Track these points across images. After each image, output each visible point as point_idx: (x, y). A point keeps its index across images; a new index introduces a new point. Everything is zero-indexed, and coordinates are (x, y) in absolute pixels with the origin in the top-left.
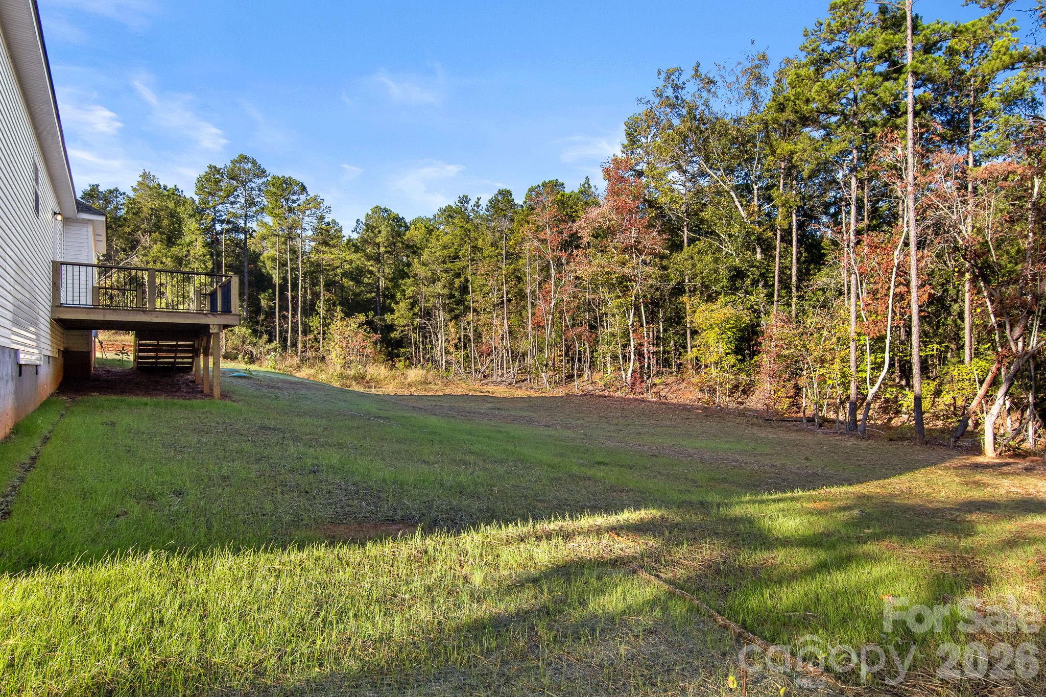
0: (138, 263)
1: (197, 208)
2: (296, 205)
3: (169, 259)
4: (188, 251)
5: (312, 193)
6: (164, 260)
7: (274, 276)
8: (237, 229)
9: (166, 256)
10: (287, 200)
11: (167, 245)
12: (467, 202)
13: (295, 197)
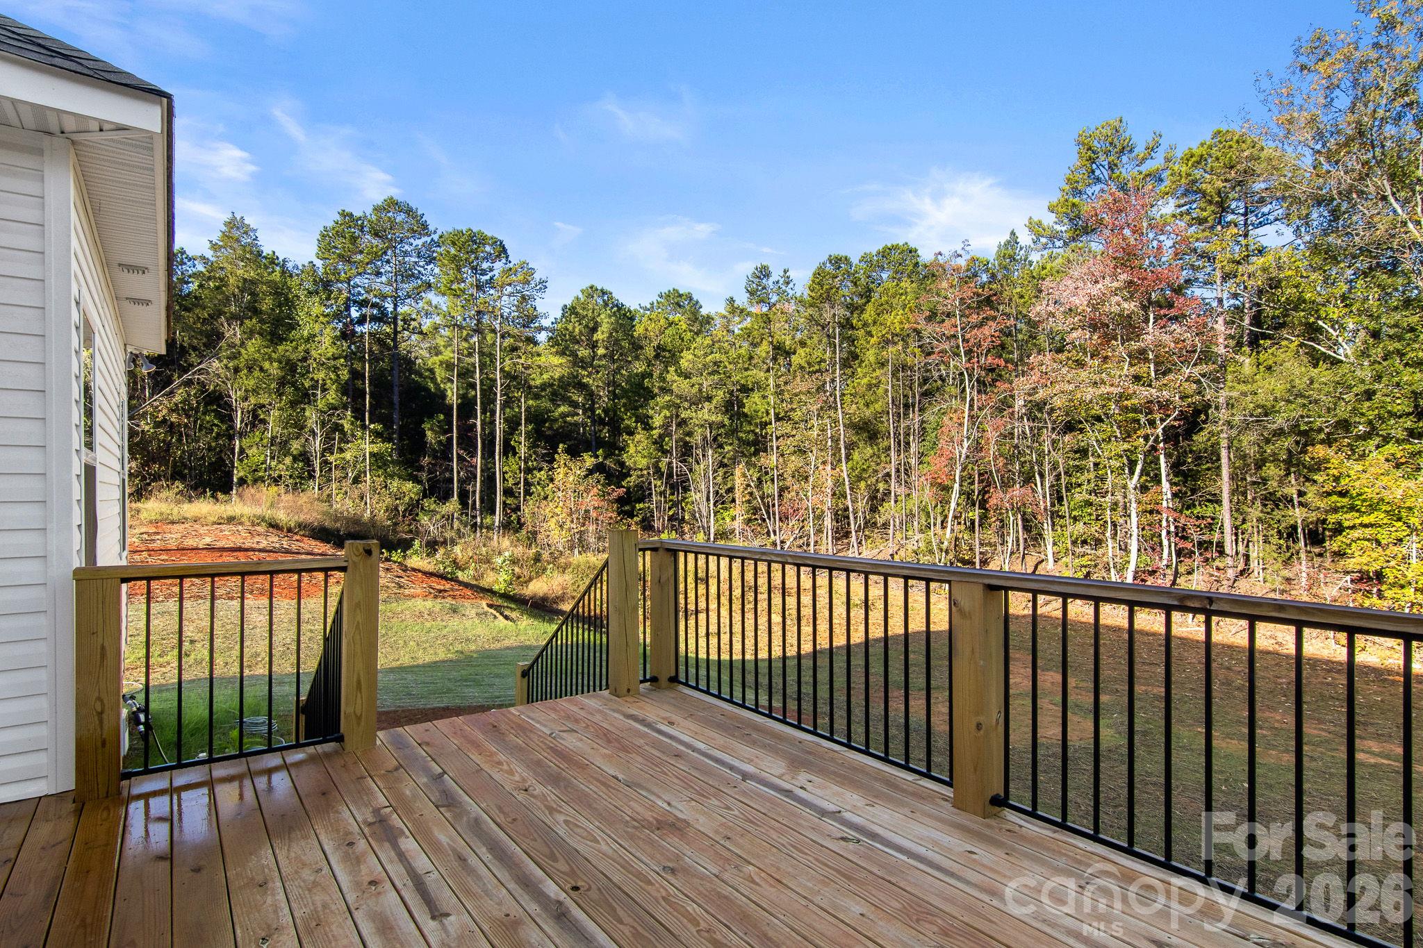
0: (221, 371)
1: (321, 280)
2: (487, 277)
3: (275, 364)
4: (307, 351)
5: (515, 259)
6: (266, 365)
7: (449, 393)
8: (381, 318)
9: (270, 359)
10: (474, 269)
11: (271, 341)
12: (768, 275)
13: (485, 265)
